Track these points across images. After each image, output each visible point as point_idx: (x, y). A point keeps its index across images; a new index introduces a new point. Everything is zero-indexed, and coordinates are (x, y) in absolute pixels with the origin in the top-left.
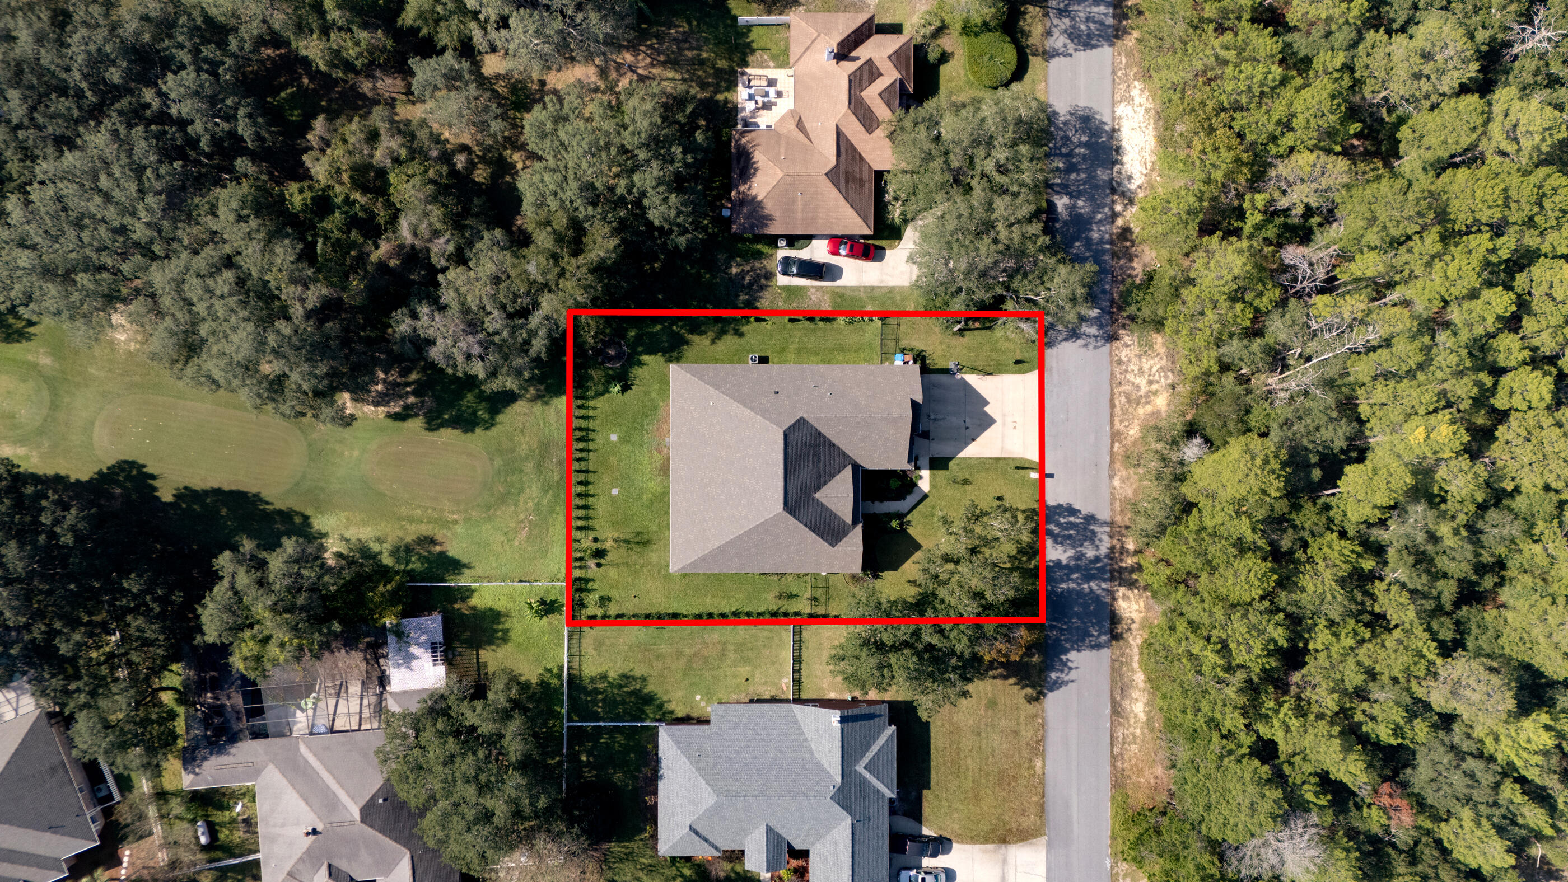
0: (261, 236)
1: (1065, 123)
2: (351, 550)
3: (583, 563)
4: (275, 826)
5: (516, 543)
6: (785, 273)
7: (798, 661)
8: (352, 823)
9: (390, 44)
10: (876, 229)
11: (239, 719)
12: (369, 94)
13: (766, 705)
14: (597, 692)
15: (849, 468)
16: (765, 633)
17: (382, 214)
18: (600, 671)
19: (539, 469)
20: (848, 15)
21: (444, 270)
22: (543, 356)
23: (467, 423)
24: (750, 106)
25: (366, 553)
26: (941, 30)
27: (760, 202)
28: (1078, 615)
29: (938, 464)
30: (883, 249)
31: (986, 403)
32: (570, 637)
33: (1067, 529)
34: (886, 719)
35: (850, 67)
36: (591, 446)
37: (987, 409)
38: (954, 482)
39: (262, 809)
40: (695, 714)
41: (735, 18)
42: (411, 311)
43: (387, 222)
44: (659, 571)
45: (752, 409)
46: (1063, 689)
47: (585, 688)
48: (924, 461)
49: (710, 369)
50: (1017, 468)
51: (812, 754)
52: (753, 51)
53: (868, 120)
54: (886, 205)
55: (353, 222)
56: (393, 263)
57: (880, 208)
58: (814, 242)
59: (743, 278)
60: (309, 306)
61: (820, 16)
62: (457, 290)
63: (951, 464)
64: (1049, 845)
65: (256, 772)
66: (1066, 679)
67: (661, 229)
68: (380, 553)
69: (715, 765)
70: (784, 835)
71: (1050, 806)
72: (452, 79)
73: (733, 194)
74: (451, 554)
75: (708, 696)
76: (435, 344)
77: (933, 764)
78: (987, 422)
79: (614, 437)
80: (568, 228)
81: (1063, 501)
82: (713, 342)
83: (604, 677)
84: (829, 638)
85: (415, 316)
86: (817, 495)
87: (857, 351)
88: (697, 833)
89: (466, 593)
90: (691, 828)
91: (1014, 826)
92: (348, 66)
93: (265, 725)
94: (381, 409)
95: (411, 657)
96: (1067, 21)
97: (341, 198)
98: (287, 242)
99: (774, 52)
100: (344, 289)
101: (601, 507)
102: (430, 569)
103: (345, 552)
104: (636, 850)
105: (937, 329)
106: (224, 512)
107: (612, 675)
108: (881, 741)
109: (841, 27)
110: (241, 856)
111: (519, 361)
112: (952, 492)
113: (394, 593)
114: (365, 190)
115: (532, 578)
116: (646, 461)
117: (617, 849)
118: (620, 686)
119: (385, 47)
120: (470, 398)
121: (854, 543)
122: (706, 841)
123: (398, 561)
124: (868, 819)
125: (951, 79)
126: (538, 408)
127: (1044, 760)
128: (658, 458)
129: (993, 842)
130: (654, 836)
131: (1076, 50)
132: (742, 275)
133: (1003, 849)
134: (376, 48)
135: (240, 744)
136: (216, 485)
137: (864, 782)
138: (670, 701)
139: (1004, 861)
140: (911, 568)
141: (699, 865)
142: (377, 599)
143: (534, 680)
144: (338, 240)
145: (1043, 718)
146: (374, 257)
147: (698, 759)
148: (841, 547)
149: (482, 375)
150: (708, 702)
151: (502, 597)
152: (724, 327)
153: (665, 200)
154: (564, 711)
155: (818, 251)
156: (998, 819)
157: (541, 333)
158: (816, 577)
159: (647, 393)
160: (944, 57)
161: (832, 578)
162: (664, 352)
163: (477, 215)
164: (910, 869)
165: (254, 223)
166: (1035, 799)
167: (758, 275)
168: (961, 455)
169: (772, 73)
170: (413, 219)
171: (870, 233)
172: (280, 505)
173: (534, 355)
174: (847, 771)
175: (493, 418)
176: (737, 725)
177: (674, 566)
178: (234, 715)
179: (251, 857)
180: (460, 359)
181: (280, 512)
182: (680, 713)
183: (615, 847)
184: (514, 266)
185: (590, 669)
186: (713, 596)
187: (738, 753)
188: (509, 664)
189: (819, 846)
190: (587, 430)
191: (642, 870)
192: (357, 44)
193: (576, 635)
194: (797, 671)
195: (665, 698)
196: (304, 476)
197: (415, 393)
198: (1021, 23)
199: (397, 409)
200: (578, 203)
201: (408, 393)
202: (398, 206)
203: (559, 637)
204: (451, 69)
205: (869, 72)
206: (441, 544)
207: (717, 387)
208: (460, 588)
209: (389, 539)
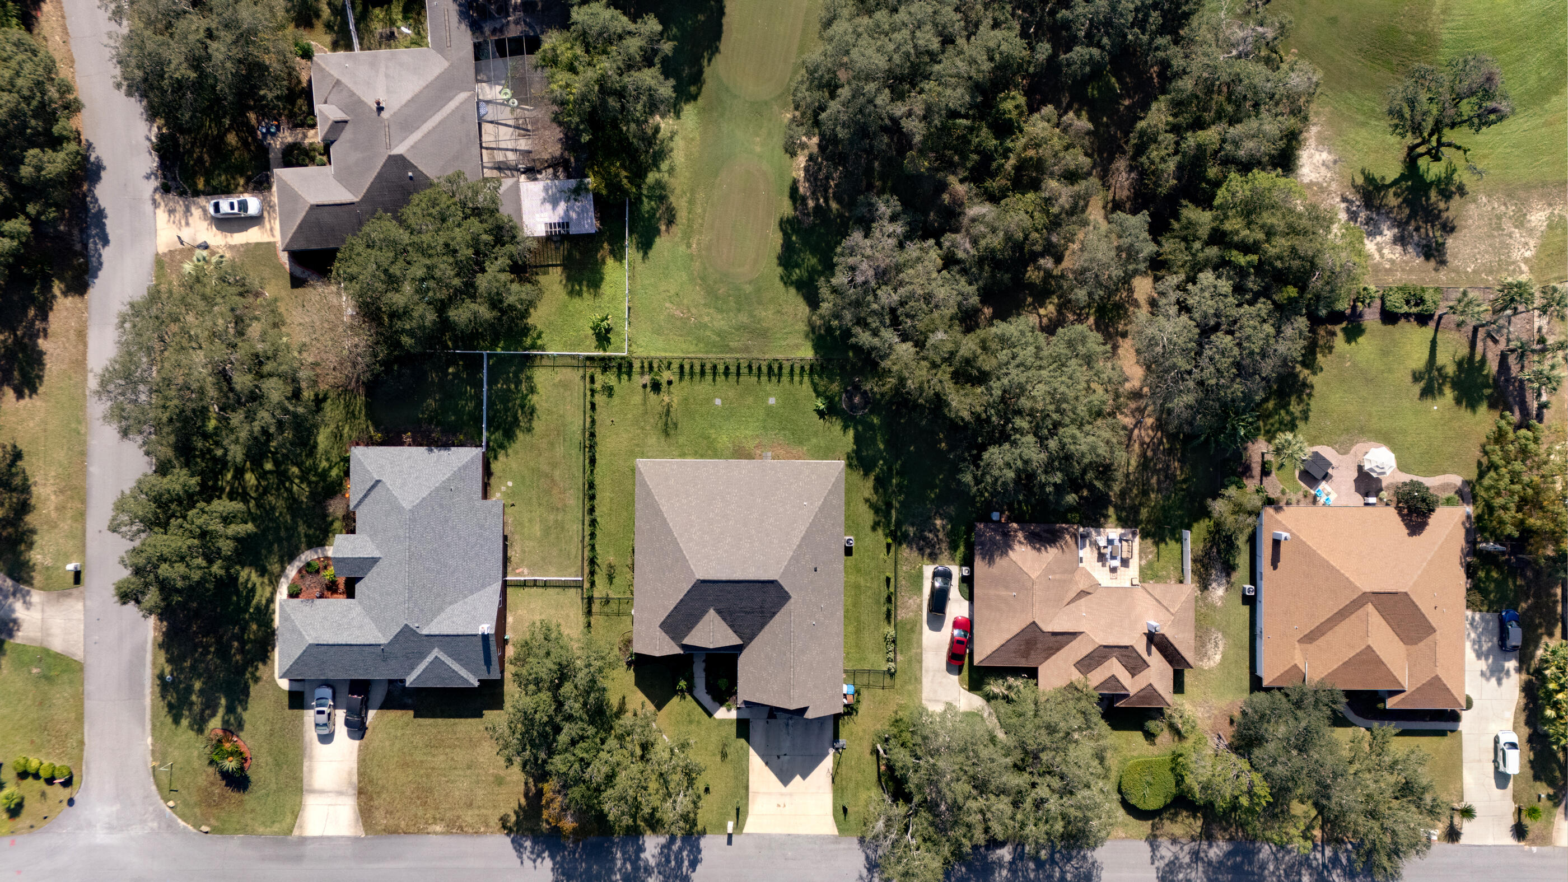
0: (973, 74)
1: (1084, 857)
2: (662, 142)
3: (646, 369)
4: (387, 67)
5: (667, 305)
6: (936, 574)
7: (546, 585)
8: (389, 147)
9: (1163, 191)
10: (979, 668)
11: (494, 31)
12: (1113, 166)
13: (501, 555)
14: (518, 383)
15: (739, 642)
16: (573, 552)
17: (994, 184)
18: (539, 386)
19: (742, 328)
20: (1192, 642)
21: (939, 244)
22: (853, 340)
23: (787, 259)
24: (1102, 542)
25: (660, 155)
26: (1177, 733)
27: (1006, 553)
28: (589, 869)
29: (743, 728)
30: (960, 672)
31: (804, 777)
32: (573, 357)
33: (676, 858)
34: (485, 677)
35: (1141, 646)
36: (764, 379)
37: (798, 778)
38: (725, 745)
39: (403, 54)
40: (493, 481)
41: (1189, 527)
42: (899, 214)
43: (986, 189)
44: (638, 445)
45: (799, 546)
46: (514, 853)
47: (521, 371)
48: (746, 715)
49: (840, 500)
50: (738, 810)
51: (451, 603)
52: (1157, 544)
53: (1088, 663)
54: (1004, 678)
55: (987, 157)
56: (946, 197)
57: (1001, 672)
58: (967, 603)
59: (930, 531)
60: (904, 122)
61: (1192, 614)
62: (919, 259)
63: (743, 741)
64: (356, 839)
65: (441, 49)
66: (525, 857)
67: (979, 457)
68: (659, 170)
69: (441, 506)
70: (369, 575)
71: (395, 840)
72: (1128, 253)
73: (1015, 525)
74: (657, 240)
75: (511, 493)
76: (866, 236)
77: (440, 720)
78: (785, 778)
79: (772, 401)
80: (979, 370)
81: (704, 854)
82: (867, 500)
83: (532, 390)
84: (568, 616)
85: (893, 219)
86: (712, 611)
87: (857, 645)
88: (373, 487)
89: (618, 255)
90: (378, 482)
91: (376, 803)
92: (1141, 149)
93: (488, 57)
94: (802, 174)
95: (555, 203)
96: (1187, 860)
97: (1011, 145)
98: (967, 98)
99: (1156, 564)
100: (921, 152)
101: (703, 388)
102: (643, 218)
103: (660, 136)
104: (357, 422)
105: (879, 727)
106: (701, 17)
107: (534, 399)
108: (463, 673)
109: (1180, 636)
110: (357, 29)
111: (848, 316)
112: (714, 741)
113: (619, 187)
114: (1019, 168)
115: (632, 320)
116: (747, 434)
117: (359, 402)
118: (523, 407)
119: (1160, 186)
120: (812, 261)
121: (663, 647)
122: (365, 496)
123: (651, 188)
124: (385, 660)
125: (1128, 742)
126: (802, 327)
127: (442, 833)
128: (750, 445)
129: (359, 782)
130: (371, 442)
131: (1158, 869)
132: (935, 530)
133: (353, 791)
134: (1159, 178)
135: (469, 33)
136: (727, 10)
137: (422, 656)
138: (507, 455)
139: (340, 793)
140: (638, 700)
141: (341, 484)
142: (613, 169)
143: (530, 321)
144: (969, 142)
145: (485, 833)
146: (952, 180)
147: (447, 489)
148: (660, 634)
149: (834, 281)
150: (506, 494)
151: (613, 290)
152: (881, 511)
153: (1008, 465)
154: (499, 351)
155: (957, 607)
156: (383, 787)
157: (876, 342)
158: (630, 601)
159: (816, 434)
160: (1150, 736)
161: (629, 620)
162: (857, 452)
163: (993, 276)
164: (334, 699)
165: (987, 66)
166: (403, 824)
167: (934, 546)
168: (752, 751)
169: (1135, 563)
170: (988, 218)
171: (976, 663)
172: (707, 72)
173: (854, 331)
174: (432, 640)
175: (792, 283)
176: (482, 527)
177: (641, 463)
178: (498, 26)
179: (356, 41)
180: (851, 261)
181: (700, 72)
182: (496, 467)
183: (360, 400)
184: (942, 317)
185: (541, 376)
186: (612, 499)
187: (453, 528)
188: (547, 295)
189: (359, 609)
190: (780, 375)
191: (337, 427)
192: (1163, 160)
193: (575, 362)
194: (535, 584)
195: (510, 451)
196: (735, 97)
197: (817, 206)
198: (1185, 814)
199: (801, 190)
200: (1005, 381)
201: (818, 200)
202: (1003, 202)
203: (573, 346)
204: (1137, 253)
205: (1135, 665)
206: (667, 231)
207: (821, 509)
208: (623, 248)
209: (672, 180)
